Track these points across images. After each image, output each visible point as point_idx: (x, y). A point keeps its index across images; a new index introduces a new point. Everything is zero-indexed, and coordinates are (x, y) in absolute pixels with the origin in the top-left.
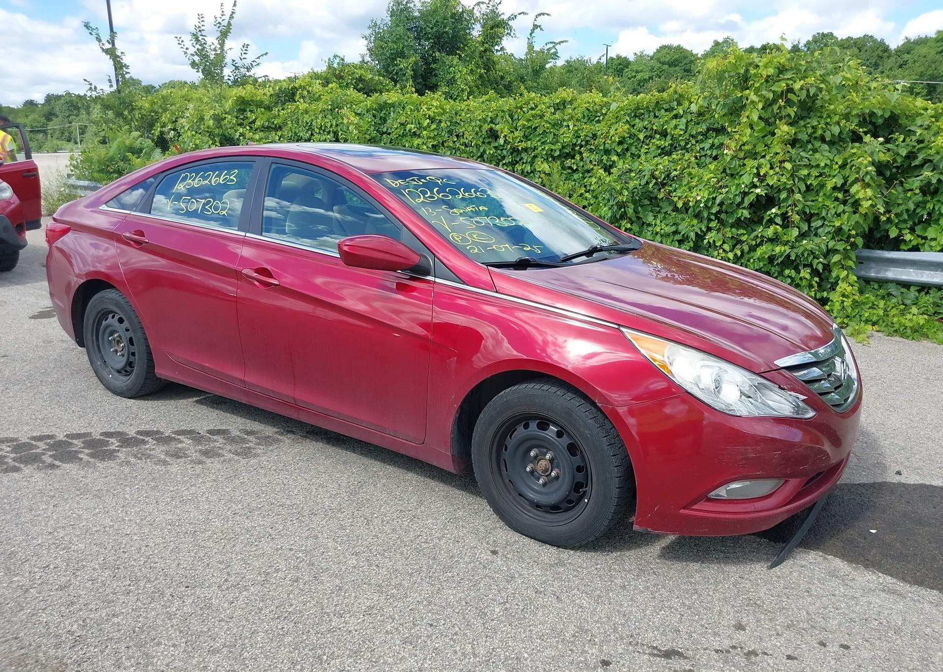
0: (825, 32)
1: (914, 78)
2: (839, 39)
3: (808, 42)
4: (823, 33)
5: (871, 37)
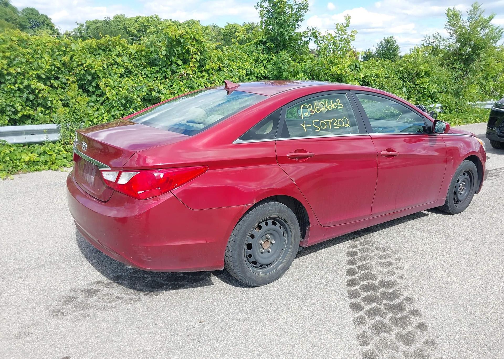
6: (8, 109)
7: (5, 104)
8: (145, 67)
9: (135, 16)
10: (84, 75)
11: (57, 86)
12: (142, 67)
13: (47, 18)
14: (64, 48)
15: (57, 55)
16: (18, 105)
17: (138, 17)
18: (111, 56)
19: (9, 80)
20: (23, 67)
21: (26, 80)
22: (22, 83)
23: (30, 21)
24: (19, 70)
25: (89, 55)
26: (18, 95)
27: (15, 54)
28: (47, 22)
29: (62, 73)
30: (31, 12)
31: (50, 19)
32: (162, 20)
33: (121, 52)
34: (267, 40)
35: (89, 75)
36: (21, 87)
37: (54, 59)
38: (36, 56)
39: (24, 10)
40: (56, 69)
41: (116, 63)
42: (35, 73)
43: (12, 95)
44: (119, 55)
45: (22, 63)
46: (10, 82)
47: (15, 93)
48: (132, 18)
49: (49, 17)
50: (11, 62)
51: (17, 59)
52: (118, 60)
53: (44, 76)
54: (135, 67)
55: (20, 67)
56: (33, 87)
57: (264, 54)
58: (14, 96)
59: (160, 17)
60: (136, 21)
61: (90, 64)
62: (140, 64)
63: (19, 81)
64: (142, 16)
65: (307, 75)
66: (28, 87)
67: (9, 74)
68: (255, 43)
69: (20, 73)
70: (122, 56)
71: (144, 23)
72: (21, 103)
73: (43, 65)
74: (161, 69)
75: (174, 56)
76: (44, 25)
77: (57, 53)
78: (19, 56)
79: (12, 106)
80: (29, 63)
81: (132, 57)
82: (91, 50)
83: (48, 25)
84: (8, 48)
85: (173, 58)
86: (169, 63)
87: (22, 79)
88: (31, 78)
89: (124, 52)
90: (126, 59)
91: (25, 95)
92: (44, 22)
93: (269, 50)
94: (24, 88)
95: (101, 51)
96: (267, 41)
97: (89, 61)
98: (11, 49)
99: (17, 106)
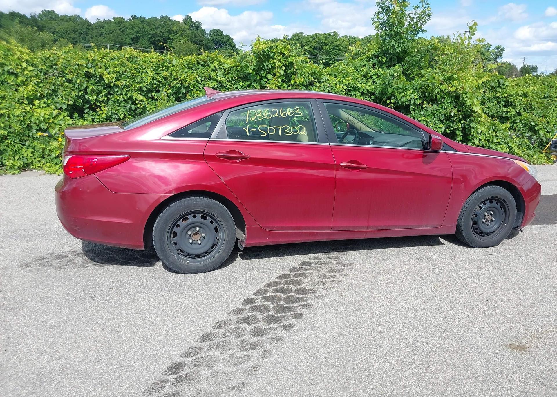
0: (50, 10)
1: (112, 43)
2: (60, 16)
3: (40, 14)
4: (48, 10)
5: (79, 16)
6: (114, 116)
7: (111, 112)
8: (237, 82)
9: (313, 33)
10: (179, 88)
11: (156, 98)
12: (234, 82)
13: (230, 38)
14: (167, 64)
15: (161, 70)
16: (121, 113)
17: (316, 34)
18: (207, 71)
19: (117, 92)
20: (128, 80)
21: (130, 92)
22: (126, 95)
23: (214, 41)
24: (124, 83)
25: (186, 70)
26: (122, 105)
27: (123, 69)
28: (228, 43)
29: (163, 86)
30: (217, 33)
31: (233, 39)
32: (341, 36)
33: (217, 67)
34: (380, 53)
35: (184, 88)
36: (126, 98)
37: (157, 74)
38: (142, 70)
39: (210, 32)
40: (157, 83)
41: (210, 78)
42: (138, 86)
43: (118, 105)
44: (215, 70)
45: (128, 77)
46: (117, 94)
47: (120, 103)
48: (310, 35)
49: (231, 37)
50: (120, 76)
51: (125, 73)
52: (213, 74)
53: (145, 89)
54: (228, 81)
55: (126, 81)
56: (134, 98)
57: (375, 68)
58: (119, 106)
59: (339, 34)
60: (314, 39)
61: (185, 78)
62: (232, 78)
63: (124, 93)
64: (320, 33)
65: (418, 92)
66: (131, 98)
67: (117, 86)
68: (368, 57)
69: (125, 86)
70: (217, 70)
71: (321, 41)
72: (124, 112)
73: (145, 79)
74: (251, 83)
75: (264, 71)
76: (226, 45)
77: (161, 69)
78: (127, 71)
79: (117, 114)
80: (133, 77)
81: (227, 72)
82: (190, 65)
83: (230, 45)
84: (120, 64)
85: (262, 72)
86: (258, 78)
87: (127, 91)
88: (133, 91)
89: (220, 67)
90: (220, 73)
91: (129, 106)
92: (226, 42)
93: (381, 64)
94: (128, 99)
95: (200, 66)
96: (380, 55)
97: (184, 75)
98: (123, 64)
99: (121, 115)
